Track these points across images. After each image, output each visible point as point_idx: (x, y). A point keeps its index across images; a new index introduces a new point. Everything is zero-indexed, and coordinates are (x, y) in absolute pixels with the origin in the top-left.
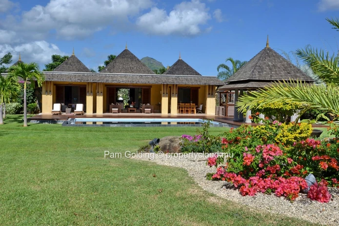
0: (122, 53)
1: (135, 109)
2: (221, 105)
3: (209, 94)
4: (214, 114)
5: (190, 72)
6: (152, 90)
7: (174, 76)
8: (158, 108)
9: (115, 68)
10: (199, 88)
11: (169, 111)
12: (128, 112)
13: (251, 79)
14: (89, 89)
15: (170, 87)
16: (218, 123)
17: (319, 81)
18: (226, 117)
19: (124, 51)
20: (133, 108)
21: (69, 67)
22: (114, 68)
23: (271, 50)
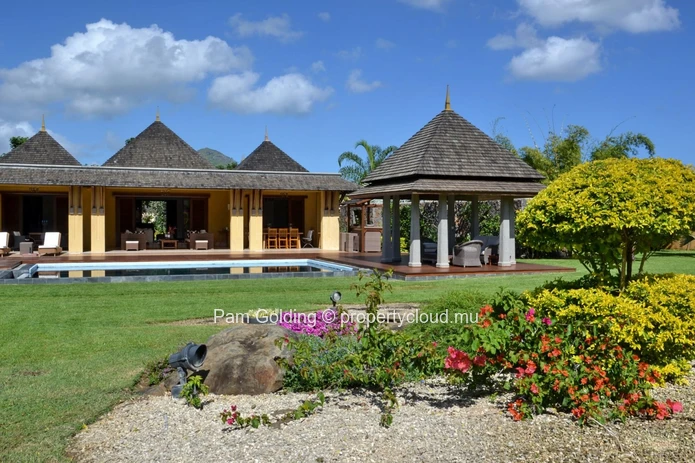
0: (149, 128)
1: (176, 241)
2: (350, 230)
3: (326, 209)
4: (338, 248)
5: (286, 165)
6: (211, 202)
7: (255, 173)
8: (223, 240)
9: (134, 157)
10: (306, 197)
11: (246, 245)
12: (160, 248)
13: (421, 172)
14: (73, 200)
15: (247, 196)
16: (350, 268)
18: (362, 254)
19: (153, 124)
20: (170, 239)
21: (31, 155)
22: (131, 157)
23: (455, 116)
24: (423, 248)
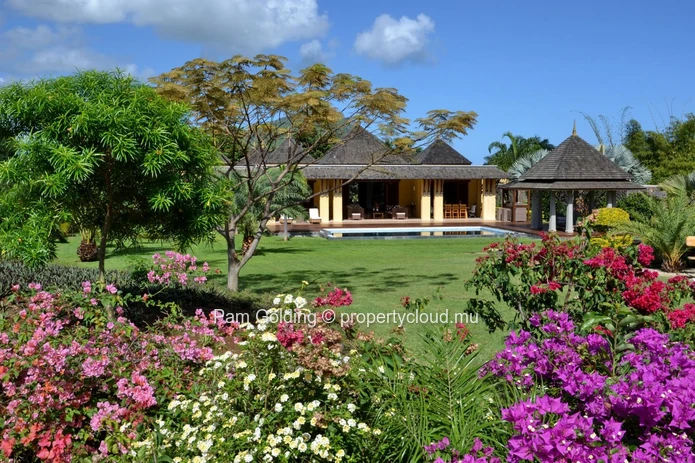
2: (504, 206)
3: (486, 190)
4: (495, 219)
6: (400, 185)
11: (432, 216)
13: (557, 178)
14: (323, 187)
15: (432, 183)
17: (641, 169)
18: (514, 223)
20: (378, 212)
23: (578, 139)
24: (557, 220)
